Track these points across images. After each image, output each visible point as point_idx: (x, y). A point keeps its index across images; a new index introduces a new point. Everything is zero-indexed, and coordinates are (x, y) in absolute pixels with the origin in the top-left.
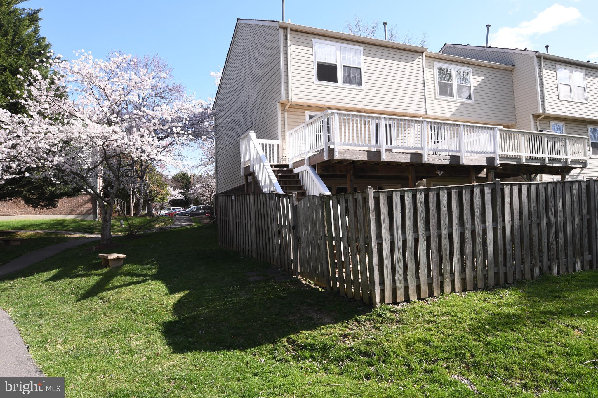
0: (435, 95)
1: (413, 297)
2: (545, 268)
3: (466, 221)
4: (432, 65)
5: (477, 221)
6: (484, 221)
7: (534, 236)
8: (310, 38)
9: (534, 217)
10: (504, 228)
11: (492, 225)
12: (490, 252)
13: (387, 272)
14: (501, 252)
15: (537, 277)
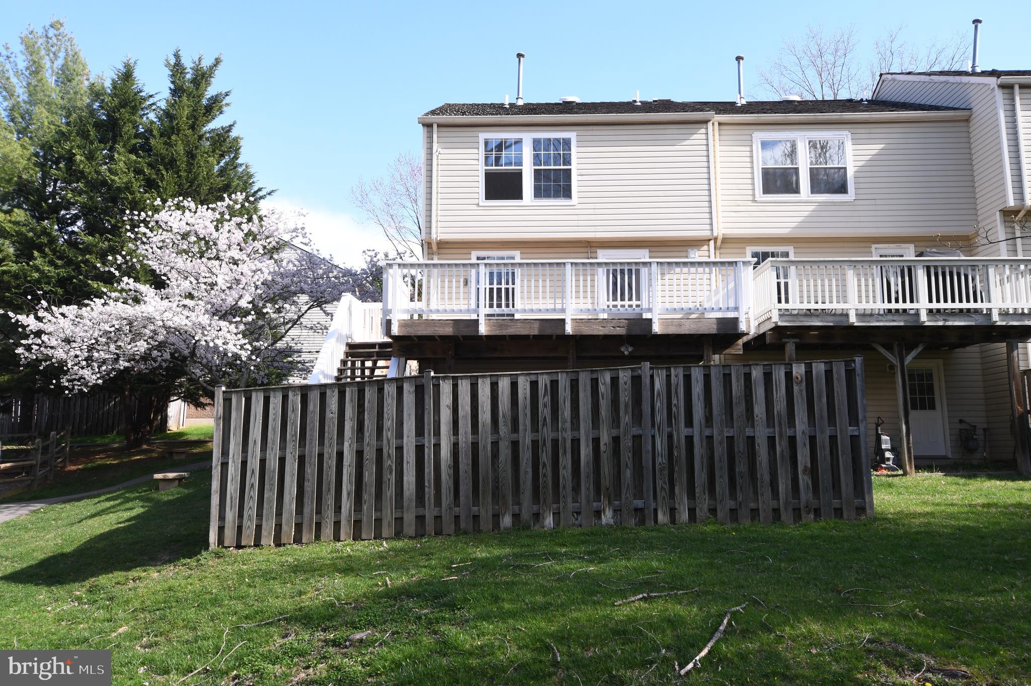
0: (754, 195)
1: (268, 539)
2: (526, 515)
3: (367, 434)
4: (748, 138)
5: (387, 434)
6: (400, 435)
7: (504, 461)
8: (475, 134)
9: (504, 430)
10: (437, 446)
11: (414, 441)
12: (408, 482)
13: (232, 502)
14: (430, 484)
15: (506, 529)
